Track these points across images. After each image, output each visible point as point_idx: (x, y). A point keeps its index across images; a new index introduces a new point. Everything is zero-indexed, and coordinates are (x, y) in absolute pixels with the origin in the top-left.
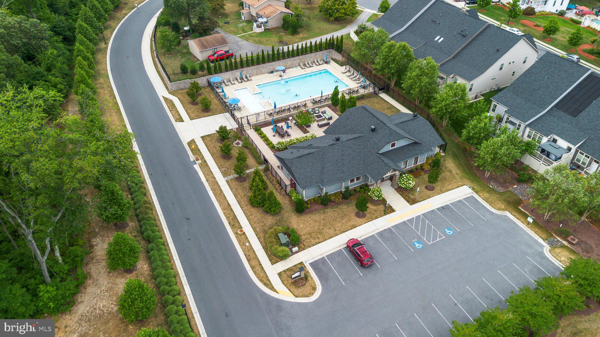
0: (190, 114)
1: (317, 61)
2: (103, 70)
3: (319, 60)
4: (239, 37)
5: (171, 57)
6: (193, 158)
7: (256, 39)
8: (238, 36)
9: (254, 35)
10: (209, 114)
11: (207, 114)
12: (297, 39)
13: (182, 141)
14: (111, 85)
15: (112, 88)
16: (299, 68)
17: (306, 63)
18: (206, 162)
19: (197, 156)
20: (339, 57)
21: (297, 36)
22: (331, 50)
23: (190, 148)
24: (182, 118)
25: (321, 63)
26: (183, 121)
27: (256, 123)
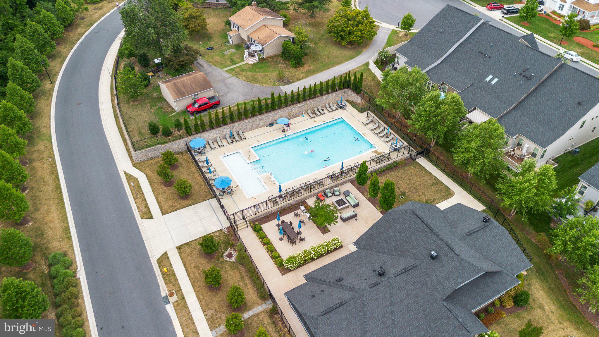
0: (162, 204)
1: (330, 106)
2: (44, 127)
3: (331, 104)
4: (226, 71)
5: (137, 105)
6: (164, 290)
7: (249, 74)
8: (225, 69)
9: (246, 68)
10: (189, 202)
11: (185, 203)
12: (302, 73)
13: (150, 256)
14: (53, 154)
15: (54, 159)
16: (306, 117)
17: (316, 109)
18: (184, 298)
19: (171, 285)
20: (357, 99)
21: (302, 68)
22: (346, 90)
23: (161, 271)
24: (150, 212)
25: (334, 109)
26: (151, 217)
27: (254, 216)
